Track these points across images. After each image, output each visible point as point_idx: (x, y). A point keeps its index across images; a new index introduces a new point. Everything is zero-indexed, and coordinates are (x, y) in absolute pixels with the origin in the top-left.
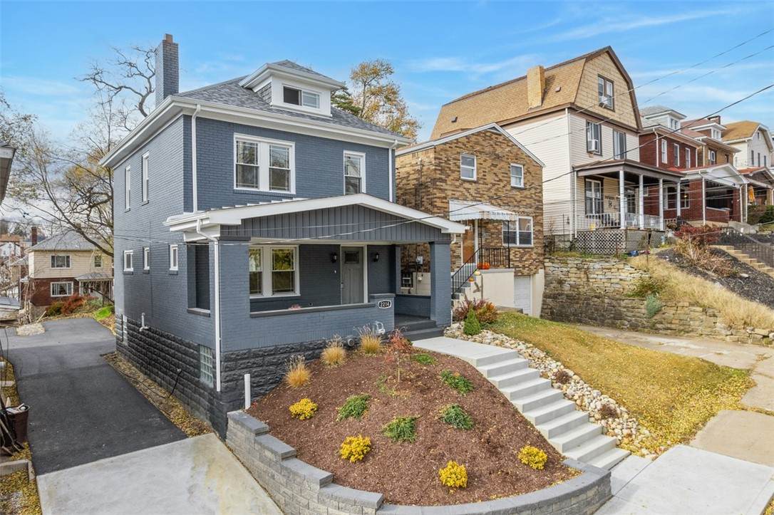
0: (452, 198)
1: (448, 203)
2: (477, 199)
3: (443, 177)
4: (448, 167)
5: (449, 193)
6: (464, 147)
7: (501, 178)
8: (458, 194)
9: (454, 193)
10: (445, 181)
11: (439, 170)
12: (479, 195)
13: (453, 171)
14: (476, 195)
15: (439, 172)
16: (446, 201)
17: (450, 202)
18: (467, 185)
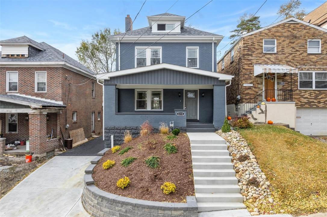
0: (256, 64)
1: (253, 66)
2: (276, 63)
3: (250, 53)
4: (253, 48)
5: (254, 61)
6: (265, 35)
7: (298, 49)
8: (260, 61)
9: (257, 61)
10: (251, 55)
11: (247, 49)
12: (278, 61)
13: (258, 49)
14: (275, 61)
15: (247, 51)
16: (252, 65)
17: (254, 66)
18: (268, 56)
